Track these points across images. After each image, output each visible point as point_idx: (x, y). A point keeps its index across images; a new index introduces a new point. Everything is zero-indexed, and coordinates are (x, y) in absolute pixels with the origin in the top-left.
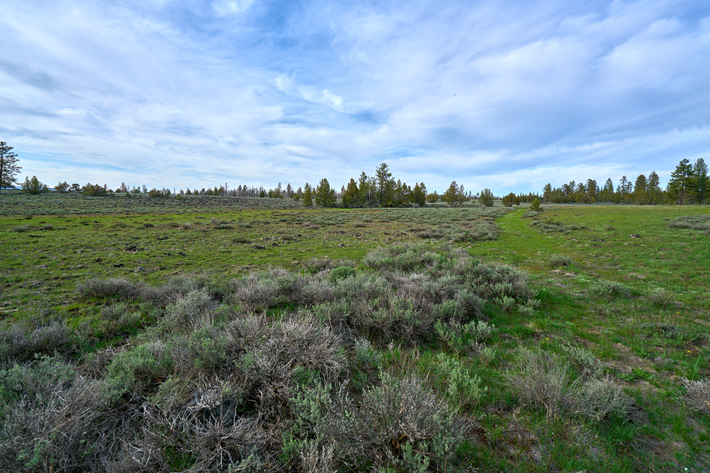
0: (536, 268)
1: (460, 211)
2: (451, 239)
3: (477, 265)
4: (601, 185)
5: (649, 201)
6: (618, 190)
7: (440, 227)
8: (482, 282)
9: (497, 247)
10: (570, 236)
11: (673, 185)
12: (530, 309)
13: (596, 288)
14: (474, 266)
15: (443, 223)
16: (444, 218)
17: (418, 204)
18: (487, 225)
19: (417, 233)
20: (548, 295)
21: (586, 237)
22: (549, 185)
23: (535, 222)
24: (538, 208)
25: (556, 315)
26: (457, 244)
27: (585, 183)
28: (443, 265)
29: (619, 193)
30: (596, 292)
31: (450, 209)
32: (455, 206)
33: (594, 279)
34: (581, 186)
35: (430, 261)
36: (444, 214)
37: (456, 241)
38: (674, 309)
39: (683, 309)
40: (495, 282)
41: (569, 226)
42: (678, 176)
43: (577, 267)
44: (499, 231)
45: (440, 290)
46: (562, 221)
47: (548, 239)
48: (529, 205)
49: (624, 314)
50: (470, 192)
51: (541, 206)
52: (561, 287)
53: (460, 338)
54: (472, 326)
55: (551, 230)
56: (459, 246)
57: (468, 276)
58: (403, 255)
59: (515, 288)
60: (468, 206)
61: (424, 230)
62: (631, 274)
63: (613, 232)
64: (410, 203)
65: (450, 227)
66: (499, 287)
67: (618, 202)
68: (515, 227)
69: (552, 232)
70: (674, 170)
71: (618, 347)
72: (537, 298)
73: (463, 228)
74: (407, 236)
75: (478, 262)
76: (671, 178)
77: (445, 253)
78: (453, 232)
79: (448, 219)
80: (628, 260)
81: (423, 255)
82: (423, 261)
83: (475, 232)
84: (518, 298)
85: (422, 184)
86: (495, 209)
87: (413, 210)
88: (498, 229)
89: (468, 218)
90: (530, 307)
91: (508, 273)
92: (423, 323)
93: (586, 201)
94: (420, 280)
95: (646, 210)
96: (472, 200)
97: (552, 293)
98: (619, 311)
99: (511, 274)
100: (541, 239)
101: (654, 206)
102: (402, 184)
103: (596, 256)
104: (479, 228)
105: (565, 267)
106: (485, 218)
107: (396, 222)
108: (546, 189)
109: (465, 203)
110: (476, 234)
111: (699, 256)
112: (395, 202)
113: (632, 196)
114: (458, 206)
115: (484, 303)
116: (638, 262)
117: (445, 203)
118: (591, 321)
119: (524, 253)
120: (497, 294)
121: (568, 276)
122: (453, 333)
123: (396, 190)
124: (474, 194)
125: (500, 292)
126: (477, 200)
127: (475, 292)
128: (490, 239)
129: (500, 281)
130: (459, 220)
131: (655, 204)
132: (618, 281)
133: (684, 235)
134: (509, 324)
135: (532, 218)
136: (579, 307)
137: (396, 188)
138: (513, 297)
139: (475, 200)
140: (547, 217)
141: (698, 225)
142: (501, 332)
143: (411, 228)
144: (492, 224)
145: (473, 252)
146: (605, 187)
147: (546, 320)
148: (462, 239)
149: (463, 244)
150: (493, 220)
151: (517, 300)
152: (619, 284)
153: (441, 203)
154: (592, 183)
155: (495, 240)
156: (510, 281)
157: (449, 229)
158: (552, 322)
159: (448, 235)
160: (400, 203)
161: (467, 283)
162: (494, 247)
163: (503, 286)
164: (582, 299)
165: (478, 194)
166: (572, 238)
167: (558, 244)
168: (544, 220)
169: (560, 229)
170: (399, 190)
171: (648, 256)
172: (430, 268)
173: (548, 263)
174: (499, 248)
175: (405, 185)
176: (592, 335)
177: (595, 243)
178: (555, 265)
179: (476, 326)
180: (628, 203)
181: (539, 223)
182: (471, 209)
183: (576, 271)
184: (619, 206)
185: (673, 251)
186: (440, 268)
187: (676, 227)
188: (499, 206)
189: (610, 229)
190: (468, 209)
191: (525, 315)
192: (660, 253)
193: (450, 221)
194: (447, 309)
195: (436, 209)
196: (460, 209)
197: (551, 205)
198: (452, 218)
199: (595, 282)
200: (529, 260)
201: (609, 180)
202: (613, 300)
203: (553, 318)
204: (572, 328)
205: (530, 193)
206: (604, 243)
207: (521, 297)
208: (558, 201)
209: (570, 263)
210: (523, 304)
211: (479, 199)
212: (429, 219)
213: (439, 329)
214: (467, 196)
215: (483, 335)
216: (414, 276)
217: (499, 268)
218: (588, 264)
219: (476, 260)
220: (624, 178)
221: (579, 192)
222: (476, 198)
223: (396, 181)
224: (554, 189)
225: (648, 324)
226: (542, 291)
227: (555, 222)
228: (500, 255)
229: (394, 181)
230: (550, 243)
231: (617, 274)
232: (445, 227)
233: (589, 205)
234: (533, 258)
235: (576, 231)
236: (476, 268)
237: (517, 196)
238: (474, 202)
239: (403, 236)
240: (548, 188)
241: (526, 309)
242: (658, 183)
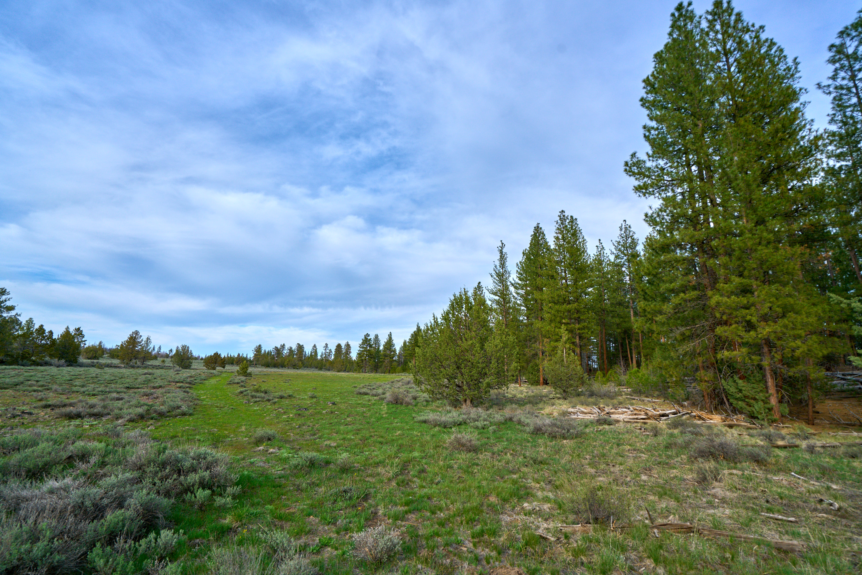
0: (238, 447)
1: (140, 375)
2: (121, 417)
3: (164, 452)
4: (308, 350)
5: (344, 369)
6: (321, 356)
7: (103, 400)
8: (170, 475)
9: (192, 425)
10: (276, 406)
11: (360, 355)
12: (229, 499)
13: (296, 462)
14: (159, 454)
15: (109, 392)
16: (113, 385)
17: (63, 361)
18: (181, 394)
19: (57, 411)
20: (249, 479)
21: (291, 407)
22: (260, 346)
23: (242, 389)
24: (246, 372)
25: (256, 500)
26: (131, 424)
27: (294, 347)
28: (110, 458)
29: (322, 360)
30: (296, 467)
31: (124, 370)
32: (133, 367)
33: (295, 452)
34: (291, 349)
35: (84, 457)
36: (113, 378)
37: (131, 420)
38: (353, 472)
39: (359, 470)
40: (187, 472)
41: (277, 394)
42: (363, 347)
43: (281, 440)
44: (196, 402)
45: (102, 498)
46: (271, 389)
47: (254, 411)
48: (236, 368)
49: (318, 485)
50: (160, 348)
51: (250, 370)
52: (264, 467)
53: (131, 563)
54: (150, 541)
55: (258, 399)
56: (136, 427)
57: (148, 470)
58: (29, 451)
59: (212, 477)
60: (154, 367)
61: (71, 405)
62: (326, 443)
63: (315, 400)
64: (47, 359)
65: (121, 399)
66: (193, 478)
67: (321, 369)
68: (217, 397)
69: (259, 401)
70: (361, 342)
71: (310, 520)
72: (237, 484)
73: (144, 400)
74: (33, 417)
75: (165, 449)
76: (359, 349)
77: (112, 441)
78: (126, 406)
79: (119, 387)
80: (325, 429)
81: (71, 448)
82: (70, 458)
83: (163, 405)
84: (215, 489)
85: (78, 330)
86: (193, 372)
87: (53, 370)
88: (195, 399)
89: (152, 385)
90: (228, 497)
91: (205, 458)
92: (67, 558)
93: (295, 367)
94: (66, 489)
95: (341, 377)
96: (162, 359)
97: (254, 475)
98: (313, 483)
99: (209, 458)
100: (247, 410)
101: (347, 374)
102: (37, 326)
103: (299, 427)
104: (169, 400)
105: (269, 442)
106: (178, 384)
107: (10, 392)
108: (256, 351)
109: (150, 363)
110: (163, 408)
111: (373, 420)
112: (12, 356)
113: (332, 363)
114: (138, 367)
115: (171, 503)
116: (332, 429)
117: (116, 362)
118: (289, 499)
119: (226, 430)
120: (189, 489)
121: (272, 453)
122: (121, 558)
123: (19, 336)
124: (165, 350)
125: (193, 486)
126: (169, 360)
127: (158, 493)
128: (184, 414)
129: (193, 469)
130: (138, 388)
131: (348, 372)
132: (315, 452)
133: (365, 401)
134: (200, 526)
135: (238, 385)
136: (280, 486)
137: (20, 332)
138: (209, 489)
139: (165, 359)
140: (255, 383)
141: (374, 392)
142: (190, 539)
143: (44, 403)
144: (188, 392)
145: (157, 435)
146: (311, 353)
147: (245, 510)
148: (142, 417)
149: (142, 424)
150: (190, 388)
151: (213, 491)
152: (315, 454)
153: (109, 361)
154: (300, 348)
155: (190, 415)
156: (207, 468)
157: (121, 402)
158: (252, 510)
159: (116, 411)
160: (23, 357)
161: (147, 481)
162: (188, 425)
163: (198, 476)
164: (283, 477)
165: (171, 351)
166: (279, 408)
167: (265, 417)
168: (252, 388)
169: (267, 398)
170: (28, 335)
171: (339, 423)
172: (83, 466)
173: (253, 439)
174: (195, 426)
175: (41, 329)
176: (289, 514)
177: (299, 412)
178: (259, 441)
179: (156, 539)
180: (329, 370)
181: (246, 391)
182: (158, 372)
183: (280, 445)
184: (322, 372)
185: (357, 417)
186: (103, 464)
187: (360, 393)
188: (199, 368)
189: (312, 397)
190: (154, 371)
191: (223, 509)
192: (348, 419)
193: (122, 390)
194: (111, 525)
195: (98, 371)
196: (141, 371)
197: (260, 369)
198: (127, 385)
199: (296, 456)
200: (231, 438)
201: (315, 346)
202: (309, 473)
203: (252, 505)
204: (271, 511)
205: (239, 354)
206: (307, 412)
207: (218, 486)
208: (267, 365)
209: (274, 437)
210: (221, 495)
211: (172, 357)
212: (83, 386)
213: (97, 559)
214: (153, 353)
215: (165, 548)
216: (52, 484)
217: (195, 453)
218: (292, 436)
219: (163, 445)
220: (327, 344)
221: (289, 356)
222: (167, 356)
223: (23, 320)
224: (265, 351)
225: (334, 490)
226: (243, 475)
227: (263, 389)
228: (195, 435)
229: (18, 320)
230: (256, 415)
231: (315, 444)
232: (112, 400)
233: (296, 370)
234: (236, 435)
235: (283, 400)
236: (162, 457)
237: (223, 356)
238: (163, 361)
239: (26, 416)
240: (259, 349)
241: (223, 501)
242: (350, 352)
